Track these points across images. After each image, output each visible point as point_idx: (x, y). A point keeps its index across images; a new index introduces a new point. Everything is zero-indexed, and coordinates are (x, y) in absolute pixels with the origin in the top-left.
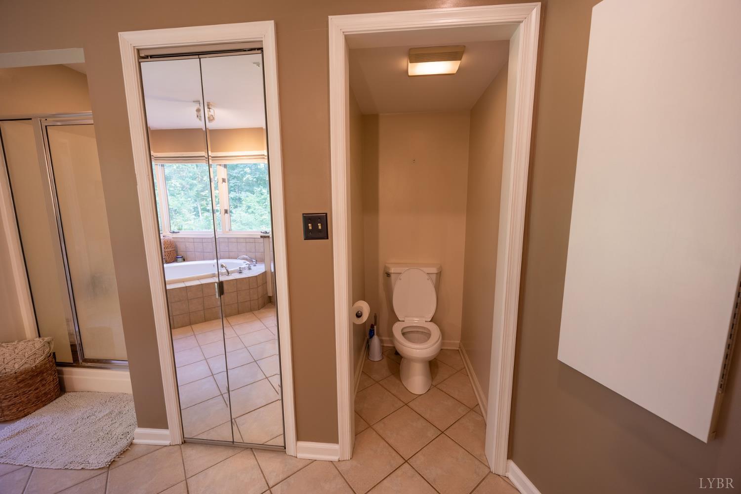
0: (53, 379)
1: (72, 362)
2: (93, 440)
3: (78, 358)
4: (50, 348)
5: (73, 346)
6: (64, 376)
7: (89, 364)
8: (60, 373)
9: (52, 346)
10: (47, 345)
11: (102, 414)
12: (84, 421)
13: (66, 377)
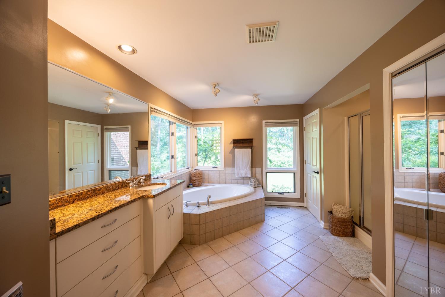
0: (350, 228)
1: (359, 225)
2: (355, 264)
3: (361, 225)
4: (352, 214)
5: (360, 217)
6: (355, 229)
7: (365, 230)
8: (354, 227)
9: (353, 213)
10: (351, 212)
11: (362, 256)
12: (355, 253)
13: (356, 230)
